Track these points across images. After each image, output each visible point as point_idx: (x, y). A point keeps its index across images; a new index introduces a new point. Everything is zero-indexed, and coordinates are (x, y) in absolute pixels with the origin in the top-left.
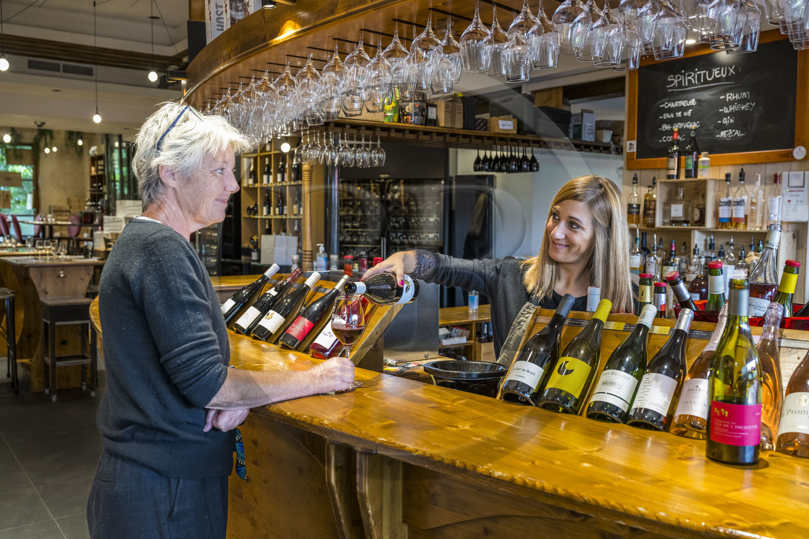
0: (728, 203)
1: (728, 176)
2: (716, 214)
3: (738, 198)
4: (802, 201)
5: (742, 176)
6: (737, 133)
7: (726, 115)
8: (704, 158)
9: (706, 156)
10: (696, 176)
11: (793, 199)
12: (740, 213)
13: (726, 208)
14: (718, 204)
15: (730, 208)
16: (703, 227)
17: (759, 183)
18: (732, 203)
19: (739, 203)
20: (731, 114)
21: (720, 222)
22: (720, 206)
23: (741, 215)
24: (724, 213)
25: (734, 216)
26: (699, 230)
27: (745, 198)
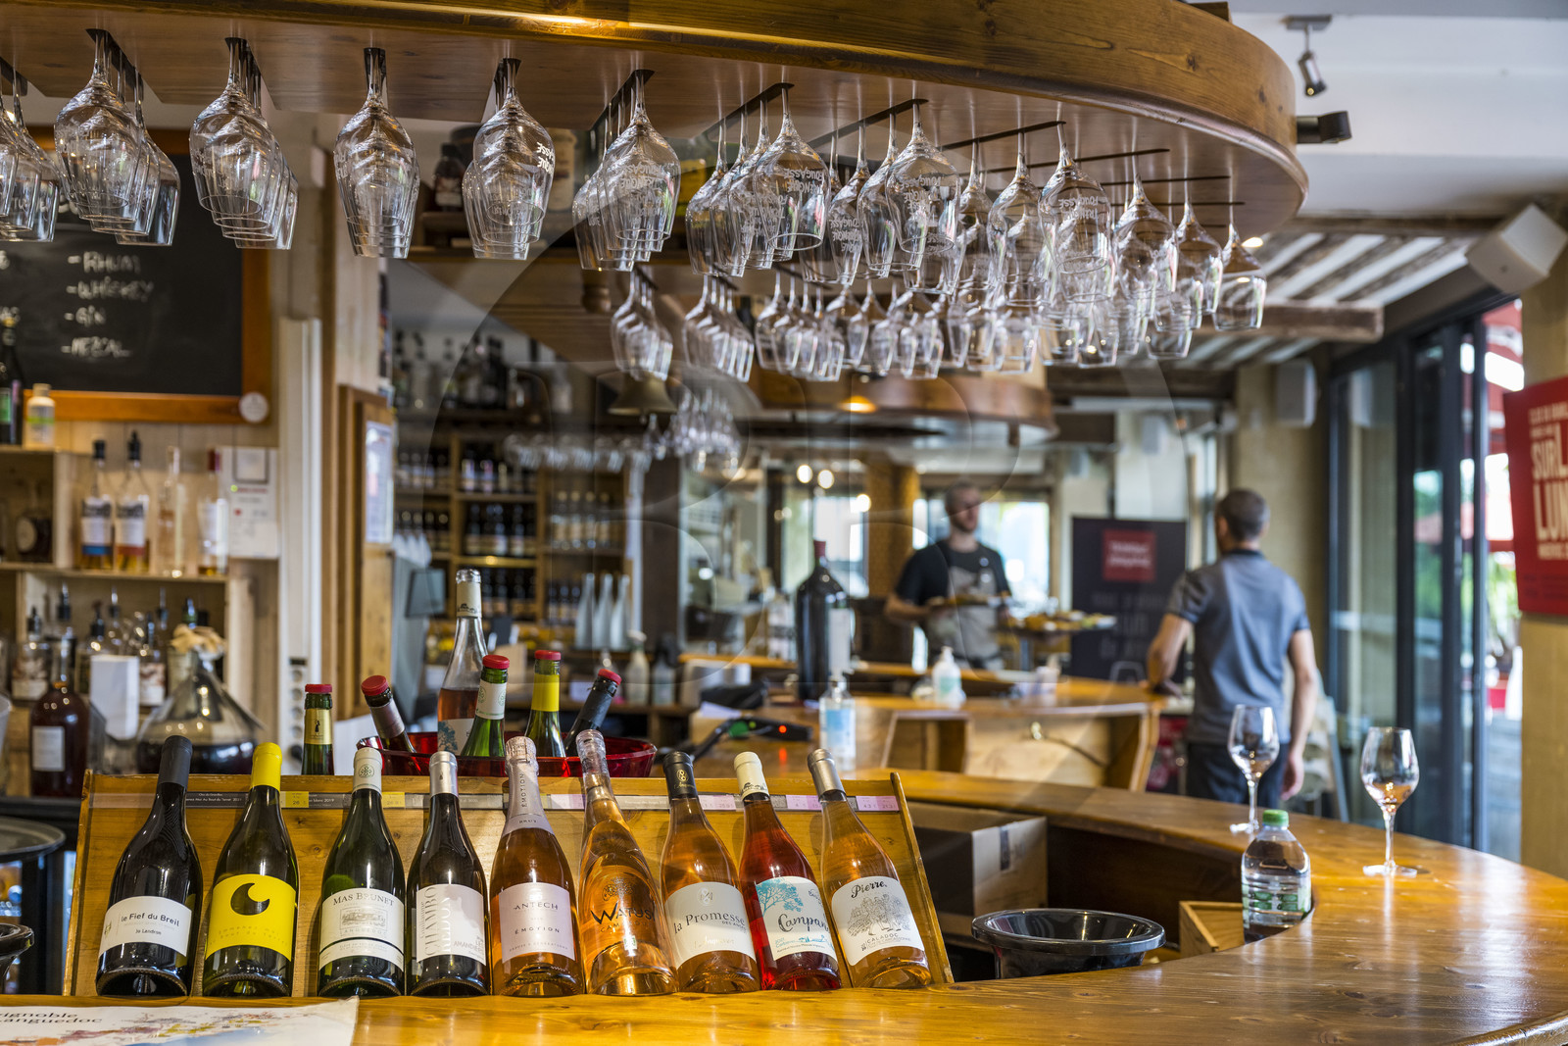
0: (104, 511)
1: (99, 446)
2: (75, 533)
3: (128, 500)
4: (264, 514)
5: (134, 449)
6: (112, 347)
7: (86, 303)
8: (40, 398)
9: (45, 394)
10: (19, 441)
11: (247, 509)
12: (136, 534)
13: (99, 521)
14: (80, 511)
15: (109, 523)
16: (48, 567)
17: (175, 468)
18: (114, 512)
19: (134, 512)
20: (98, 302)
21: (86, 555)
22: (84, 515)
23: (138, 540)
24: (95, 533)
25: (119, 540)
26: (36, 573)
27: (144, 500)
